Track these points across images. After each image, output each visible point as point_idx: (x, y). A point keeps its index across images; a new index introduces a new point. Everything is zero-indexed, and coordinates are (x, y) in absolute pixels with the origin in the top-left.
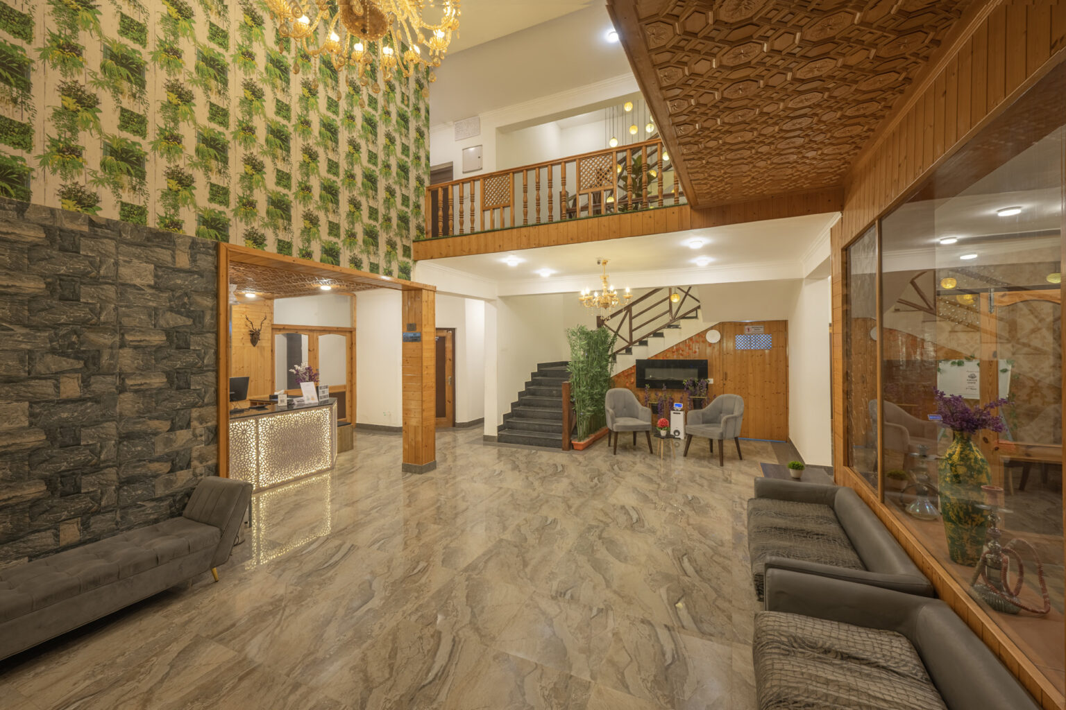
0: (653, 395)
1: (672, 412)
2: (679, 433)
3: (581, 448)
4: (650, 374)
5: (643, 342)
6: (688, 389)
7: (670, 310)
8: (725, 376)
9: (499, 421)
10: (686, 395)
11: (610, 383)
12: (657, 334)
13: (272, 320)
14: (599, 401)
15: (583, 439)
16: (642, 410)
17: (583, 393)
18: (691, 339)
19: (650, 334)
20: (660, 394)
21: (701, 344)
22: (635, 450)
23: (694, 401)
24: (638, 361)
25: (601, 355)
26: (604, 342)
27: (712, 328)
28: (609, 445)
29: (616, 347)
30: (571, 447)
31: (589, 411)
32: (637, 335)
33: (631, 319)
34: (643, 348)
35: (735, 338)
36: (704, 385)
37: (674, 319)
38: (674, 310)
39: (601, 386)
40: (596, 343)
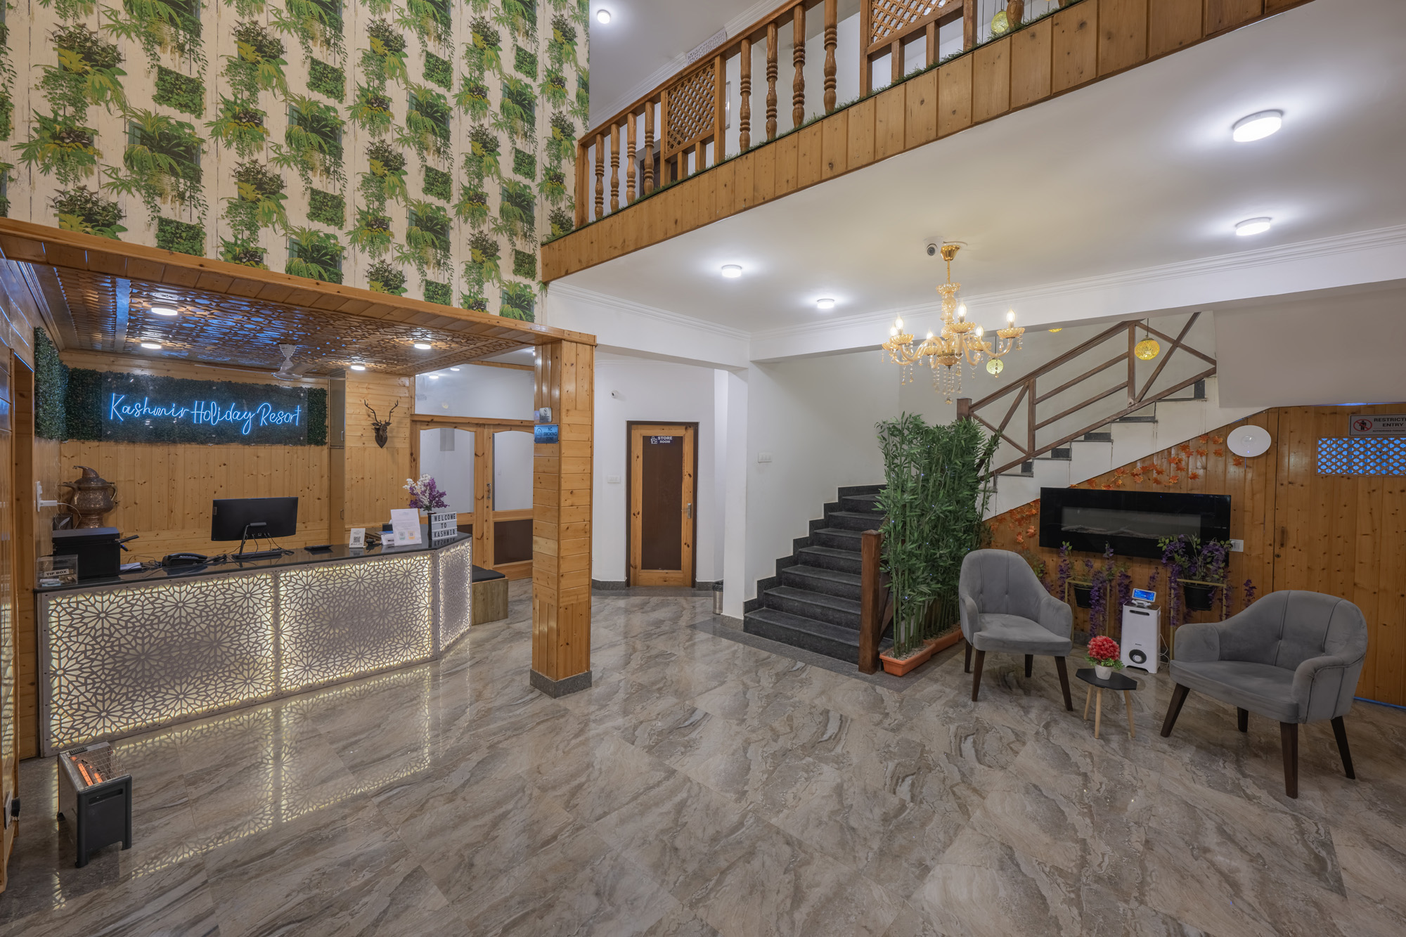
0: (1079, 565)
1: (1126, 609)
2: (1144, 658)
3: (899, 671)
4: (1073, 519)
5: (1060, 453)
6: (1171, 559)
7: (1130, 383)
8: (1282, 537)
9: (747, 592)
10: (1164, 573)
11: (980, 534)
12: (1091, 435)
13: (412, 406)
14: (948, 575)
15: (908, 651)
16: (1049, 604)
17: (911, 555)
18: (1184, 446)
19: (1077, 435)
20: (1097, 564)
21: (1212, 458)
22: (1027, 692)
23: (1188, 589)
24: (1044, 491)
25: (957, 477)
26: (969, 450)
27: (1245, 422)
28: (967, 670)
29: (996, 462)
30: (877, 665)
31: (922, 594)
32: (1045, 437)
33: (1033, 403)
34: (1060, 464)
35: (1316, 446)
36: (1219, 555)
37: (1140, 401)
38: (1139, 385)
39: (957, 539)
40: (948, 452)
